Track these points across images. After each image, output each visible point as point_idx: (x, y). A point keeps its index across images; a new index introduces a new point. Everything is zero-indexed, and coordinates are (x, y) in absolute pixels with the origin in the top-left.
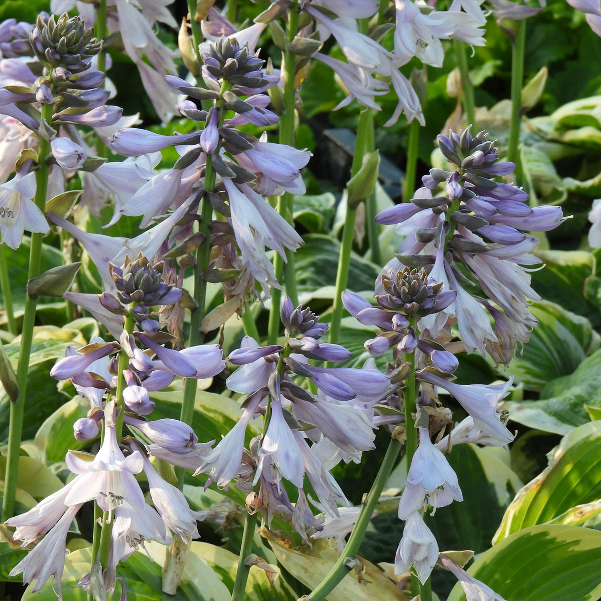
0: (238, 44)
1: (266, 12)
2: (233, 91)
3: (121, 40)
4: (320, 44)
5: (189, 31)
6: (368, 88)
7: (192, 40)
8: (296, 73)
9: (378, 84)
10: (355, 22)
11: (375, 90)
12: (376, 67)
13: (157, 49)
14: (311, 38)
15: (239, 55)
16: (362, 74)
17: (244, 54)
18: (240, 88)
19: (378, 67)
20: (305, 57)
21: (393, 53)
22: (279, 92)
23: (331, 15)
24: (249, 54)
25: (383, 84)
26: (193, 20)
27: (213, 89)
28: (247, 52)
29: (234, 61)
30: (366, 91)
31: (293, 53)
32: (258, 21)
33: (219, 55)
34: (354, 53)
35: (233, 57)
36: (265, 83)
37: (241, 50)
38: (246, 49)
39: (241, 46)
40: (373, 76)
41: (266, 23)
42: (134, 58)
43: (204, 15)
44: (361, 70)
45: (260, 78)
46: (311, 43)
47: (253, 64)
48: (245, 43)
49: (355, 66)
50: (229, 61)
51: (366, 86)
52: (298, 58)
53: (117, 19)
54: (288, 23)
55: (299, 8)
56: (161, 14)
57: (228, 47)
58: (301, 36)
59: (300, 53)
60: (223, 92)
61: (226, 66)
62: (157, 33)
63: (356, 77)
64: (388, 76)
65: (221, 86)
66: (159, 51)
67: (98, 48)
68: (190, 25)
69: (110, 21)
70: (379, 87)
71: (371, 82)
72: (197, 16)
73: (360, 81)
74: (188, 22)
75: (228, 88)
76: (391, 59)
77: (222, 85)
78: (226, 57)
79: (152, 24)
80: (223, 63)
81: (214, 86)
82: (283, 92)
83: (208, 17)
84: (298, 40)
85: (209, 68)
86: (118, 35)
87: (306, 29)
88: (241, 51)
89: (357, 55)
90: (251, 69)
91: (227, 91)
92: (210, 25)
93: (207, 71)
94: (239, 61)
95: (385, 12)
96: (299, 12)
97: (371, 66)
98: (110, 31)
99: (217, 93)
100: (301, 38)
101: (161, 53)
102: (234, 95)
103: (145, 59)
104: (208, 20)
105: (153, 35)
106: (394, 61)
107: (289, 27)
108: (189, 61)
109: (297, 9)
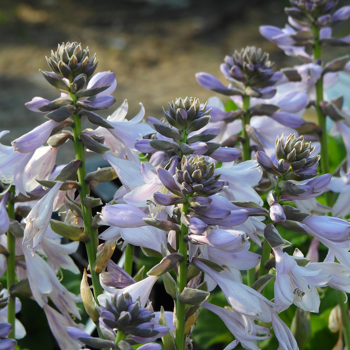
0: (131, 298)
1: (158, 266)
2: (127, 341)
3: (28, 286)
4: (207, 295)
5: (89, 282)
6: (251, 333)
7: (92, 290)
8: (186, 320)
9: (260, 330)
10: (239, 273)
11: (258, 335)
12: (258, 315)
13: (62, 294)
14: (198, 289)
15: (132, 309)
16: (246, 321)
17: (137, 307)
18: (133, 337)
19: (259, 314)
20: (194, 306)
21: (273, 301)
22: (171, 337)
23: (216, 267)
24: (141, 307)
25: (264, 329)
26: (93, 271)
27: (109, 339)
28: (139, 305)
29: (127, 315)
30: (249, 336)
31: (183, 302)
32: (150, 274)
33: (114, 308)
34: (237, 302)
35: (126, 310)
36: (156, 333)
37: (134, 303)
38: (138, 304)
39: (134, 300)
40: (256, 322)
41: (158, 276)
42: (41, 303)
43: (103, 267)
44: (244, 317)
45: (151, 329)
46: (199, 293)
47: (145, 316)
48: (137, 297)
49: (239, 314)
50: (123, 314)
51: (249, 332)
52: (188, 307)
53: (25, 268)
54: (178, 275)
55: (188, 262)
56: (65, 262)
57: (122, 301)
58: (190, 287)
59: (189, 302)
60: (118, 341)
61: (120, 318)
62: (61, 280)
63: (240, 324)
64: (269, 322)
65: (116, 336)
66: (64, 296)
67: (6, 302)
68: (90, 276)
69: (18, 269)
70: (260, 332)
71: (254, 328)
72: (96, 268)
73: (244, 328)
74: (88, 272)
75: (123, 338)
76: (272, 307)
77: (117, 334)
78: (120, 310)
79: (57, 271)
80: (117, 315)
81: (110, 336)
82: (175, 337)
83: (106, 268)
84: (188, 290)
85: (105, 321)
86: (26, 282)
87: (195, 280)
88: (134, 305)
89: (241, 305)
90: (143, 321)
91: (122, 341)
92: (108, 275)
93: (103, 323)
94: (132, 314)
95: (265, 263)
96: (188, 265)
97: (253, 314)
98: (19, 278)
99: (113, 342)
100: (190, 289)
101: (65, 298)
102: (128, 344)
103: (51, 303)
104: (106, 271)
105: (58, 281)
106: (275, 309)
107: (179, 279)
108: (90, 309)
109: (186, 263)
